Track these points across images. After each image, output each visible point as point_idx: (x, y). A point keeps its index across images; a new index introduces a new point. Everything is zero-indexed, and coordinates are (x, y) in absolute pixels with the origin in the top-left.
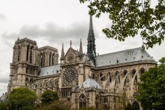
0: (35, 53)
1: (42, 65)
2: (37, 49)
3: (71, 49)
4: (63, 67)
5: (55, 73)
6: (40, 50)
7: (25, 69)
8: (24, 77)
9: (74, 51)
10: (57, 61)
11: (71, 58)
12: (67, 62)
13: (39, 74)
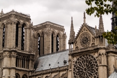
0: (28, 34)
1: (41, 52)
2: (31, 27)
3: (85, 26)
4: (73, 55)
5: (62, 64)
6: (36, 28)
7: (14, 60)
8: (13, 72)
9: (90, 28)
10: (64, 45)
11: (85, 41)
12: (80, 47)
13: (36, 66)
